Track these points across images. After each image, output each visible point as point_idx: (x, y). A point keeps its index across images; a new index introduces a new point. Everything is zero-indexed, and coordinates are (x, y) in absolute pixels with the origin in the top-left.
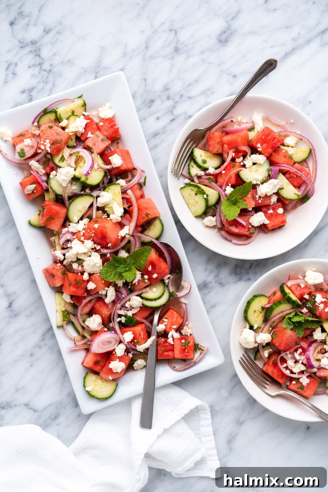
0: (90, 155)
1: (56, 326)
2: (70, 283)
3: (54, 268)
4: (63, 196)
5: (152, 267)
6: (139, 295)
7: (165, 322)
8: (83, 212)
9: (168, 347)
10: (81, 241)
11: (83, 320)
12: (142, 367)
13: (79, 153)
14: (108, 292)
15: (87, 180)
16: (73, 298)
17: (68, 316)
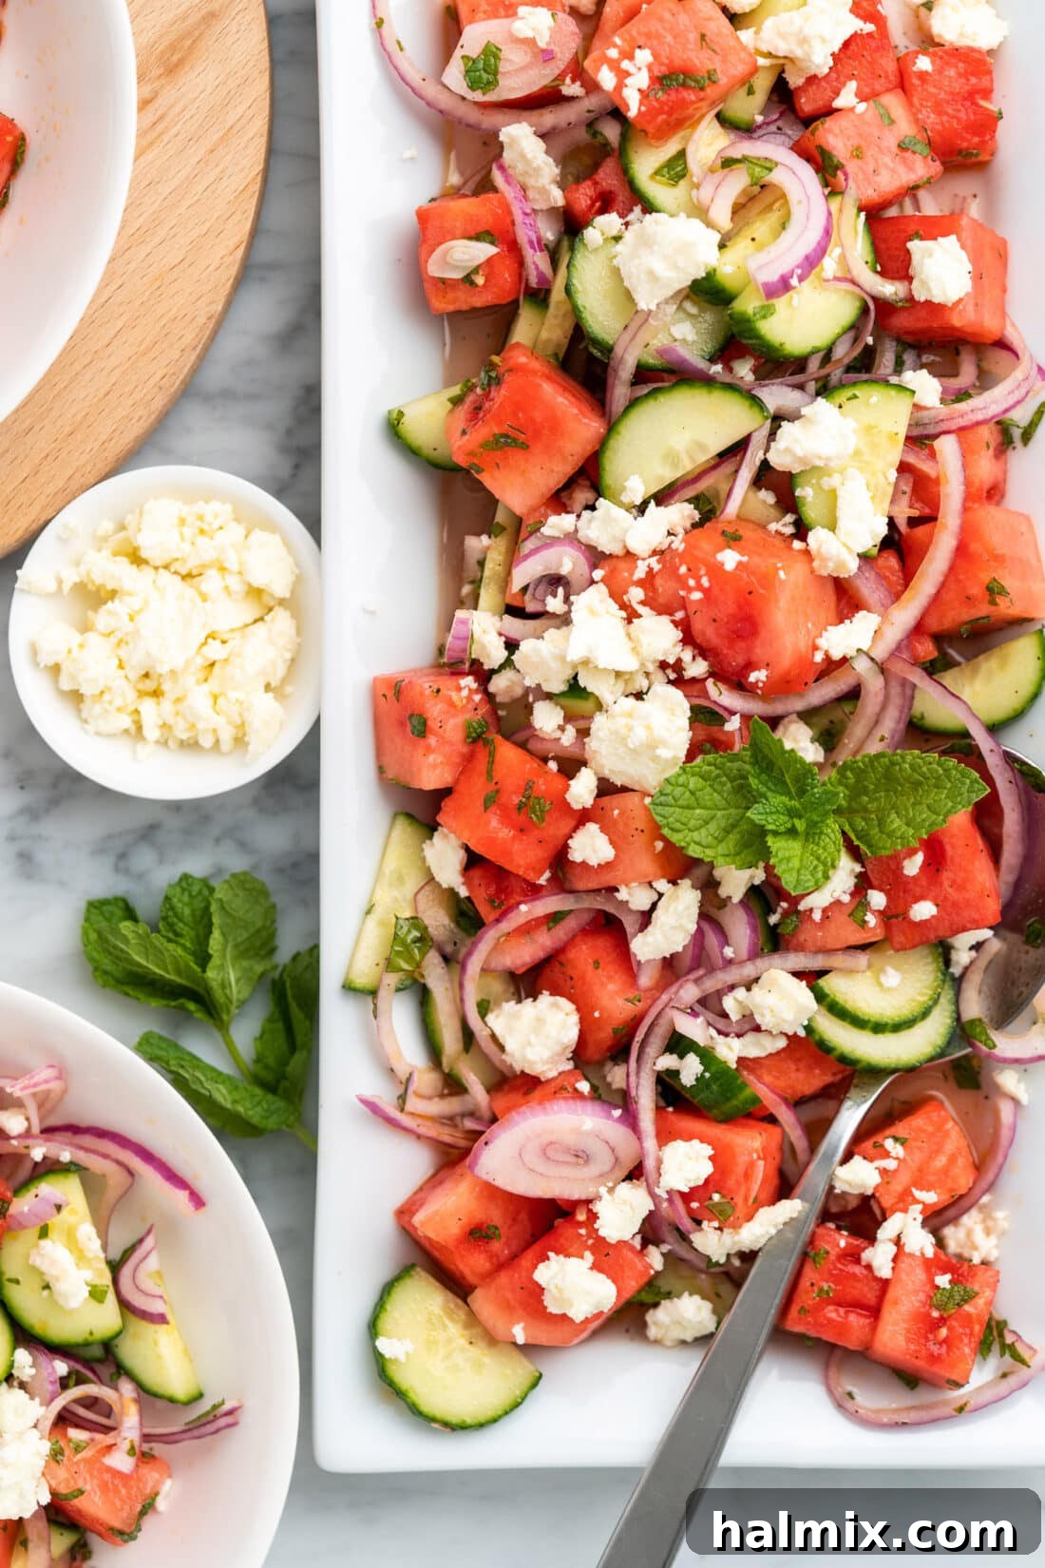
0: (822, 199)
1: (341, 984)
2: (498, 791)
3: (438, 691)
4: (618, 351)
5: (924, 862)
6: (811, 977)
7: (887, 1155)
8: (687, 466)
9: (859, 1285)
10: (623, 606)
11: (483, 1000)
12: (689, 1338)
13: (770, 170)
14: (660, 904)
15: (764, 317)
16: (476, 874)
17: (416, 951)
